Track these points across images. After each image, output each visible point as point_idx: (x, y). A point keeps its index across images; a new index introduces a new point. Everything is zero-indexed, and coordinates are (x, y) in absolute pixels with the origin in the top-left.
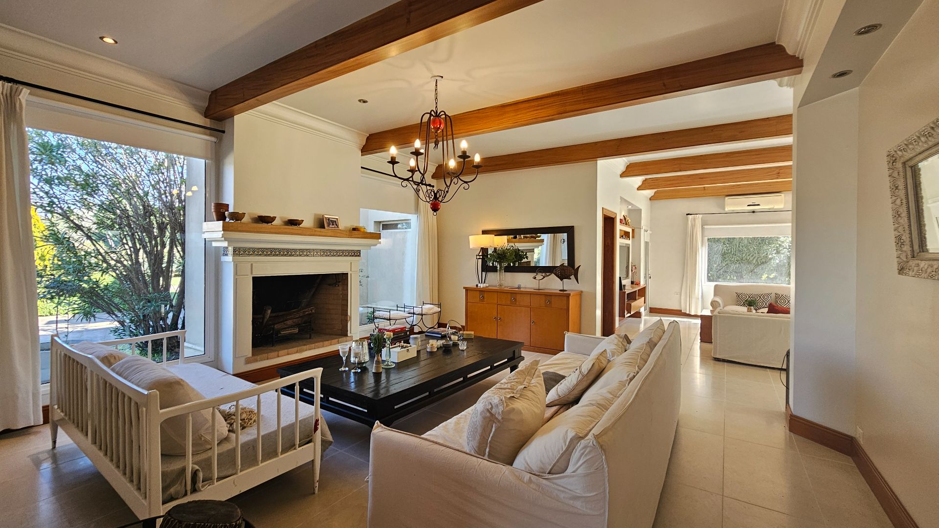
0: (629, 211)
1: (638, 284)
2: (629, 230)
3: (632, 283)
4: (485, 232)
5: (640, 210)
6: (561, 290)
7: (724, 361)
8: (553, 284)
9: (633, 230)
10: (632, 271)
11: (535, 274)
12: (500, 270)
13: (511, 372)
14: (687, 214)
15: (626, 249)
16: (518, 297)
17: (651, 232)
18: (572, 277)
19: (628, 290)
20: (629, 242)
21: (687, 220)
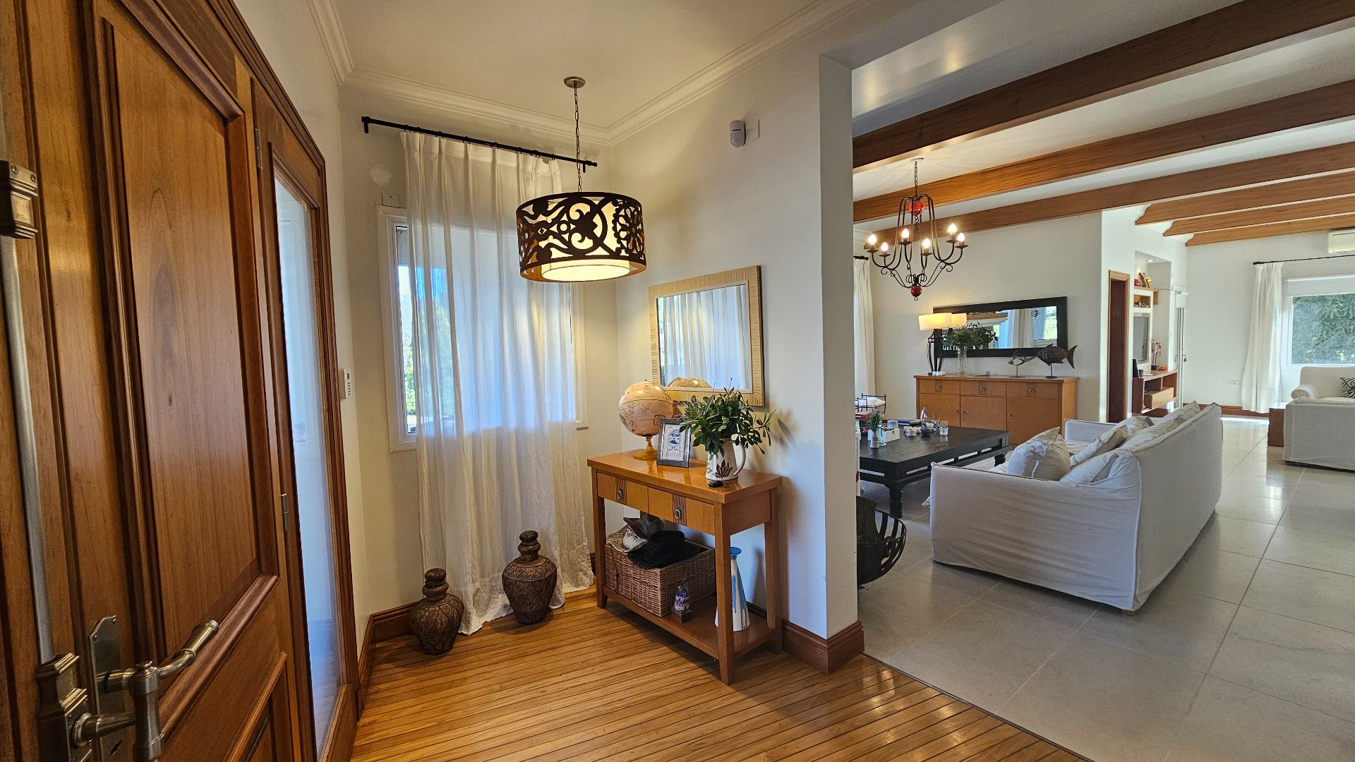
0: (1150, 265)
1: (1164, 369)
2: (1149, 293)
3: (1153, 368)
4: (936, 310)
5: (1169, 264)
6: (1047, 377)
7: (1302, 465)
8: (1038, 369)
9: (1156, 294)
10: (1153, 351)
11: (1011, 358)
12: (961, 355)
13: (995, 466)
14: (1255, 264)
15: (1144, 321)
16: (989, 386)
17: (1186, 294)
18: (1065, 360)
19: (1147, 376)
20: (1149, 310)
21: (1255, 272)
